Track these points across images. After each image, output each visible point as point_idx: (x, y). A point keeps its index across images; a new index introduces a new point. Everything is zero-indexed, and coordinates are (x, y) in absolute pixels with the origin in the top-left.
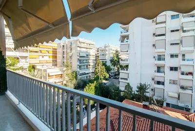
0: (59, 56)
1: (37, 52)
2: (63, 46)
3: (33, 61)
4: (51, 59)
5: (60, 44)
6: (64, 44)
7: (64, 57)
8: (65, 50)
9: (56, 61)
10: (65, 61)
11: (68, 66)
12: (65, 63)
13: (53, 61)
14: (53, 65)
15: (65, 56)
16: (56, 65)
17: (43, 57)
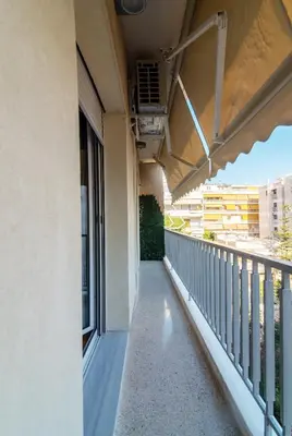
0: (265, 214)
1: (218, 208)
2: (275, 191)
3: (212, 226)
4: (246, 222)
5: (266, 187)
6: (277, 187)
7: (275, 217)
8: (279, 201)
9: (257, 226)
10: (280, 225)
11: (285, 239)
12: (280, 232)
13: (250, 225)
14: (250, 235)
15: (279, 213)
16: (257, 235)
17: (229, 218)
